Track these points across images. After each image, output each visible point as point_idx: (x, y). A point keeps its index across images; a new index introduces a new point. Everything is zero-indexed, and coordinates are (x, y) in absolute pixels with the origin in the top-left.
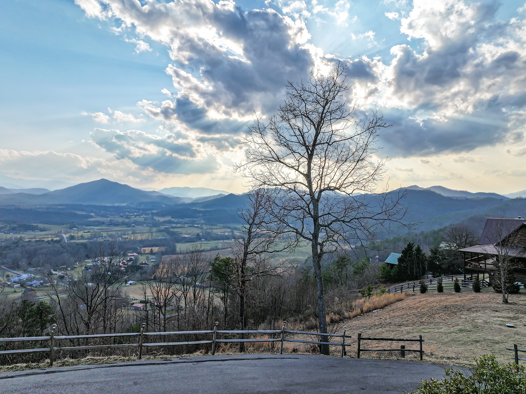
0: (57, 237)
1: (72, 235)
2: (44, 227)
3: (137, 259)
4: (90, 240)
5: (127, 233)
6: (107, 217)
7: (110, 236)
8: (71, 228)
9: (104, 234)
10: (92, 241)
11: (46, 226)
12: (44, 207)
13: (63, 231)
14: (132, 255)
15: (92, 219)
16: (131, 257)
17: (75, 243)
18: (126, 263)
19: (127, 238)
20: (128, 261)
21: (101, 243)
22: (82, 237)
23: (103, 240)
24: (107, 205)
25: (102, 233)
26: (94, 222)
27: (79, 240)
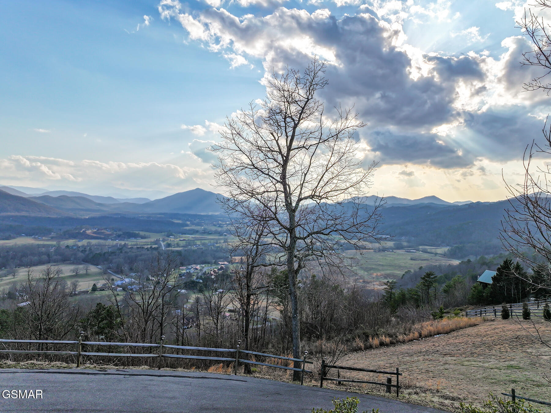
0: (156, 244)
1: (169, 242)
2: (145, 235)
3: (227, 268)
4: (185, 248)
5: (219, 242)
6: (201, 226)
7: (204, 244)
8: (168, 236)
9: (198, 243)
10: (186, 248)
11: (147, 234)
12: (145, 215)
13: (161, 239)
14: (223, 264)
15: (187, 228)
16: (222, 266)
17: (171, 250)
18: (217, 271)
19: (219, 247)
20: (219, 269)
21: (194, 251)
22: (178, 245)
23: (196, 248)
24: (202, 214)
25: (196, 241)
26: (189, 230)
27: (175, 247)
